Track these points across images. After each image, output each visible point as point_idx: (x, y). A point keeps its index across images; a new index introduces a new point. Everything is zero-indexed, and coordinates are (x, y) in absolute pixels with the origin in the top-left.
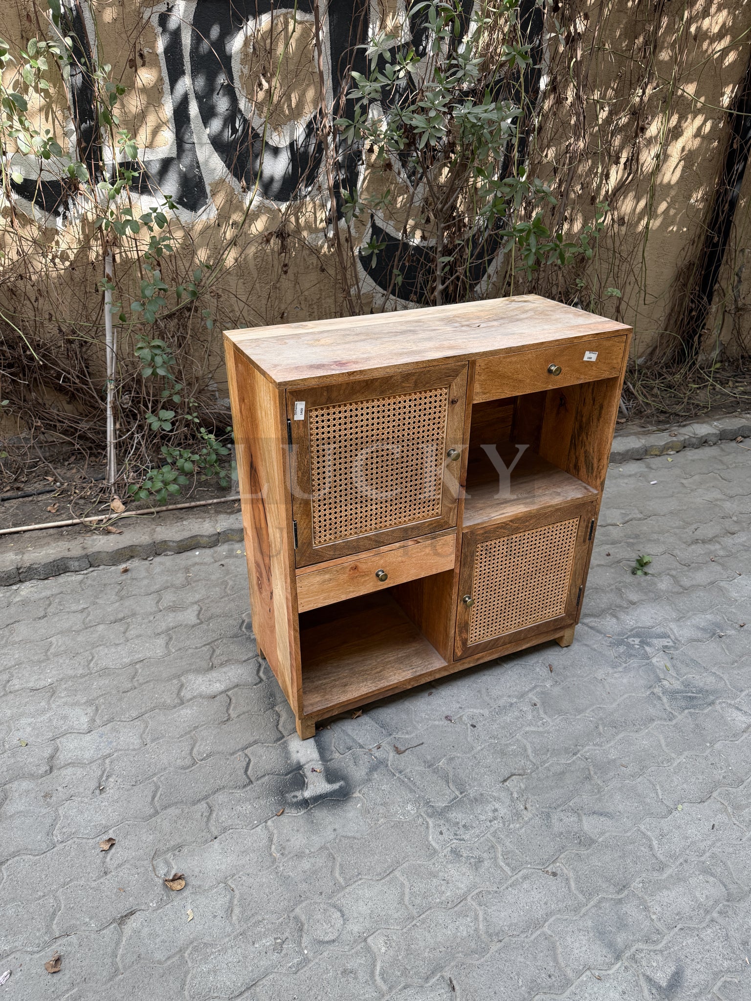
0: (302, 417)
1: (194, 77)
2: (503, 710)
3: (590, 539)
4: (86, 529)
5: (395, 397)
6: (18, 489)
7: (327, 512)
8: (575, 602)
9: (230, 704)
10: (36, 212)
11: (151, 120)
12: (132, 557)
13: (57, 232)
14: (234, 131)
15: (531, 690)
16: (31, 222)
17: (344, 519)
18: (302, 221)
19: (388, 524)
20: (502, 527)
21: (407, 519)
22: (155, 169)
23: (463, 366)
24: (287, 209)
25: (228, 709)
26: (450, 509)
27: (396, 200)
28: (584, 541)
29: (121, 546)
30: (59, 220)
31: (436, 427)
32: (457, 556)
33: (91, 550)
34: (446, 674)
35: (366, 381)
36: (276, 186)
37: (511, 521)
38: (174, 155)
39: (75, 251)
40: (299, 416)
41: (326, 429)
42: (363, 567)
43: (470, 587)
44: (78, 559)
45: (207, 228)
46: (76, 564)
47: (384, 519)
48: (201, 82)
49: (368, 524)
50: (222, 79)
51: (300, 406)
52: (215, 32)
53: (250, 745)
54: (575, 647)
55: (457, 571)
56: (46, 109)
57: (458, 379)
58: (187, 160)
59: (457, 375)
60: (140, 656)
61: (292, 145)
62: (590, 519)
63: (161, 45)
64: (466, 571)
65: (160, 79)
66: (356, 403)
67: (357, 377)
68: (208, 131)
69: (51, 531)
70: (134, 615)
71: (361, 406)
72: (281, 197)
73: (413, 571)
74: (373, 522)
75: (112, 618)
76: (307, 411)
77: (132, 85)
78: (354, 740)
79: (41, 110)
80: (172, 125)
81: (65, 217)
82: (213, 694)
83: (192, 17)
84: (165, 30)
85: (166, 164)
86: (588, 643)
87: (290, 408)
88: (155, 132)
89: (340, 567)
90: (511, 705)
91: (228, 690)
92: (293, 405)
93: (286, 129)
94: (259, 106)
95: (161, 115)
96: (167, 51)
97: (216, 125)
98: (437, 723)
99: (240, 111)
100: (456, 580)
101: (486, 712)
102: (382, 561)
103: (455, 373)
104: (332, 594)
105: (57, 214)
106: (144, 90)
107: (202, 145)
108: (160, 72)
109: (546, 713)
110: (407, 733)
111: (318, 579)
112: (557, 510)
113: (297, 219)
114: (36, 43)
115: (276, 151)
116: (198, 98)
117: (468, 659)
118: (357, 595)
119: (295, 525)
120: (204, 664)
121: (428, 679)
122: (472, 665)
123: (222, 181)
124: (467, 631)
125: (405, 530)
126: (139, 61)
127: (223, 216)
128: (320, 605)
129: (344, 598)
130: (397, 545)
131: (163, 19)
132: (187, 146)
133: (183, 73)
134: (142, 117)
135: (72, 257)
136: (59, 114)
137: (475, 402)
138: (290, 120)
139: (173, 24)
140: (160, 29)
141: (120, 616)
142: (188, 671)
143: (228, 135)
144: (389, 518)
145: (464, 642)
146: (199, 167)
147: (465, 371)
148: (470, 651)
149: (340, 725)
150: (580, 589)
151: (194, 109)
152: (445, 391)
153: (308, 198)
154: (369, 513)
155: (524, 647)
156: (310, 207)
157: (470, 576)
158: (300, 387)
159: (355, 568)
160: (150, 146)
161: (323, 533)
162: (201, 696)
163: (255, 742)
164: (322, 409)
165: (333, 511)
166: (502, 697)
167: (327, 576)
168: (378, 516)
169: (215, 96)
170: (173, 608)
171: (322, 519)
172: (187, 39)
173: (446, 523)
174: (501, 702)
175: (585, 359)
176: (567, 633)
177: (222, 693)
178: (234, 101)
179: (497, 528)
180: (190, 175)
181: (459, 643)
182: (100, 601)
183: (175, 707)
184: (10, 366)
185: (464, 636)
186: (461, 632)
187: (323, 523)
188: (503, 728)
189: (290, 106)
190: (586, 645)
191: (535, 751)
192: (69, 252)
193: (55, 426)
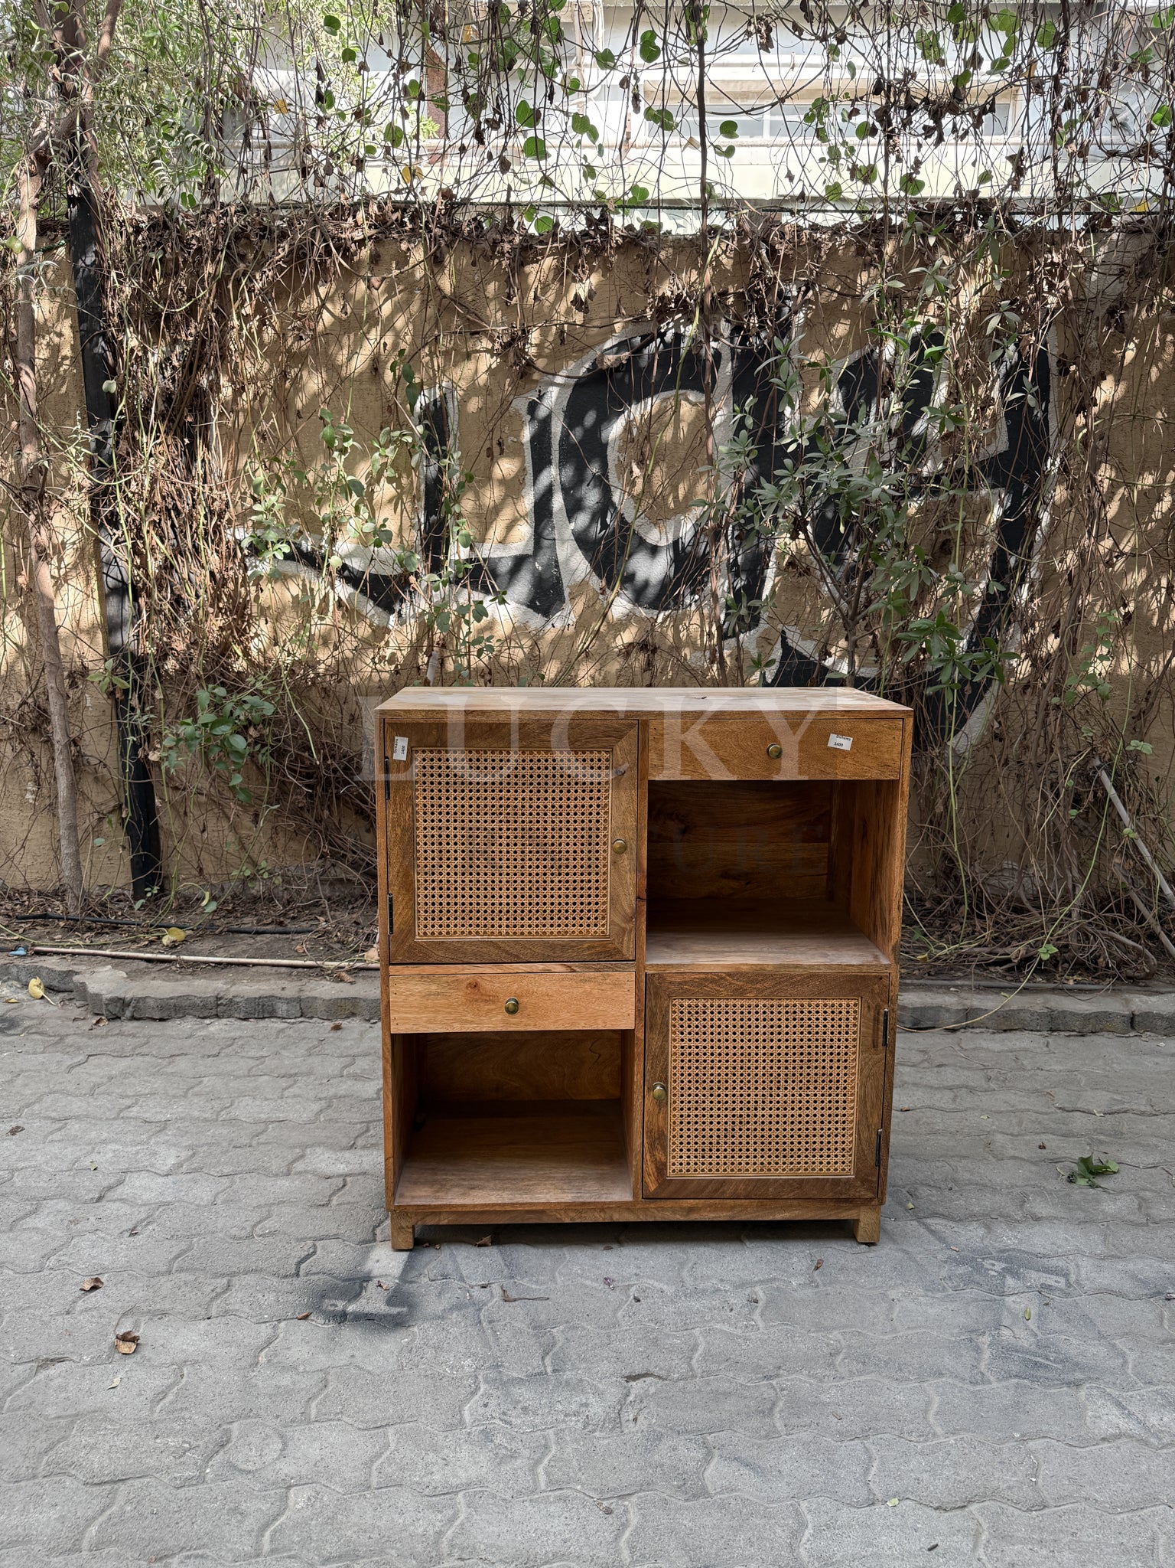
0: (403, 757)
1: (562, 465)
2: (698, 1293)
3: (885, 1044)
4: (319, 972)
5: (531, 753)
6: (281, 923)
7: (437, 892)
8: (871, 1159)
9: (339, 1190)
10: (369, 608)
11: (506, 515)
12: (353, 1014)
13: (389, 631)
14: (604, 526)
15: (761, 1282)
16: (361, 617)
17: (460, 908)
18: (683, 635)
19: (526, 930)
20: (713, 981)
21: (555, 930)
22: (504, 567)
23: (631, 726)
24: (664, 620)
25: (333, 1194)
26: (624, 930)
27: (820, 616)
28: (875, 1046)
29: (343, 996)
30: (393, 618)
31: (594, 803)
32: (638, 1011)
33: (304, 995)
34: (631, 1218)
35: (490, 725)
36: (651, 592)
37: (729, 974)
38: (530, 552)
39: (405, 653)
40: (400, 755)
41: (436, 779)
42: (486, 985)
43: (665, 1070)
44: (289, 1001)
45: (560, 637)
46: (285, 1007)
47: (519, 922)
48: (569, 472)
49: (496, 923)
50: (594, 469)
51: (402, 743)
52: (590, 419)
53: (328, 1237)
54: (885, 1252)
55: (640, 1035)
56: (396, 501)
57: (624, 743)
58: (543, 558)
59: (621, 737)
60: (281, 1116)
61: (676, 543)
62: (878, 1008)
63: (527, 434)
64: (655, 1041)
65: (523, 469)
66: (478, 752)
67: (478, 718)
68: (572, 526)
69: (283, 970)
70: (309, 1073)
71: (484, 756)
72: (656, 604)
73: (565, 1015)
74: (504, 923)
75: (283, 1072)
76: (411, 752)
77: (489, 478)
78: (457, 1269)
79: (390, 501)
80: (531, 519)
81: (400, 615)
82: (329, 1173)
83: (565, 403)
84: (533, 418)
85: (519, 561)
86: (910, 1249)
87: (388, 743)
88: (510, 527)
89: (450, 979)
90: (718, 1290)
91: (350, 1175)
92: (393, 740)
93: (670, 525)
94: (638, 499)
95: (519, 508)
96: (533, 439)
97: (582, 519)
98: (588, 1283)
99: (613, 504)
100: (638, 1049)
101: (669, 1290)
102: (515, 986)
103: (618, 734)
104: (440, 1017)
105: (392, 611)
106: (503, 482)
107: (563, 541)
108: (523, 462)
109: (762, 1314)
110: (536, 1282)
111: (419, 987)
112: (813, 976)
113: (677, 632)
114: (389, 433)
115: (654, 550)
116: (565, 490)
117: (669, 1204)
118: (478, 1030)
119: (391, 900)
120: (345, 1142)
121: (600, 1217)
122: (678, 1218)
123: (583, 583)
124: (664, 1149)
125: (552, 946)
126: (496, 449)
127: (582, 624)
128: (422, 1030)
129: (457, 1028)
130: (540, 966)
131: (533, 407)
132: (546, 543)
133: (550, 463)
134: (496, 510)
135: (401, 659)
136: (408, 505)
137: (652, 778)
138: (676, 514)
139: (542, 412)
140: (528, 417)
141: (292, 1072)
142: (319, 1144)
143: (596, 531)
144: (526, 922)
145: (661, 1168)
146: (557, 566)
147: (633, 732)
148: (672, 1188)
149: (453, 1247)
150: (879, 1136)
151: (558, 502)
152: (605, 755)
153: (693, 607)
154: (497, 908)
155: (779, 1217)
156: (696, 619)
157: (663, 1051)
158: (406, 719)
159: (475, 986)
160: (503, 542)
161: (430, 922)
162: (314, 1173)
163: (336, 1237)
164: (431, 752)
165: (445, 893)
166: (709, 1278)
167: (434, 988)
168: (511, 915)
169: (584, 488)
170: (356, 1077)
171: (430, 901)
172: (557, 427)
173: (618, 951)
174: (708, 1285)
175: (831, 744)
176: (865, 1218)
177: (340, 1176)
178: (606, 492)
179: (705, 979)
180: (546, 576)
181: (650, 1168)
182: (285, 1053)
183: (277, 1175)
184: (309, 776)
185: (659, 1155)
186: (652, 1148)
187: (430, 908)
188: (681, 1314)
189: (676, 498)
190: (905, 1252)
191: (705, 1357)
192: (399, 654)
193: (344, 856)
